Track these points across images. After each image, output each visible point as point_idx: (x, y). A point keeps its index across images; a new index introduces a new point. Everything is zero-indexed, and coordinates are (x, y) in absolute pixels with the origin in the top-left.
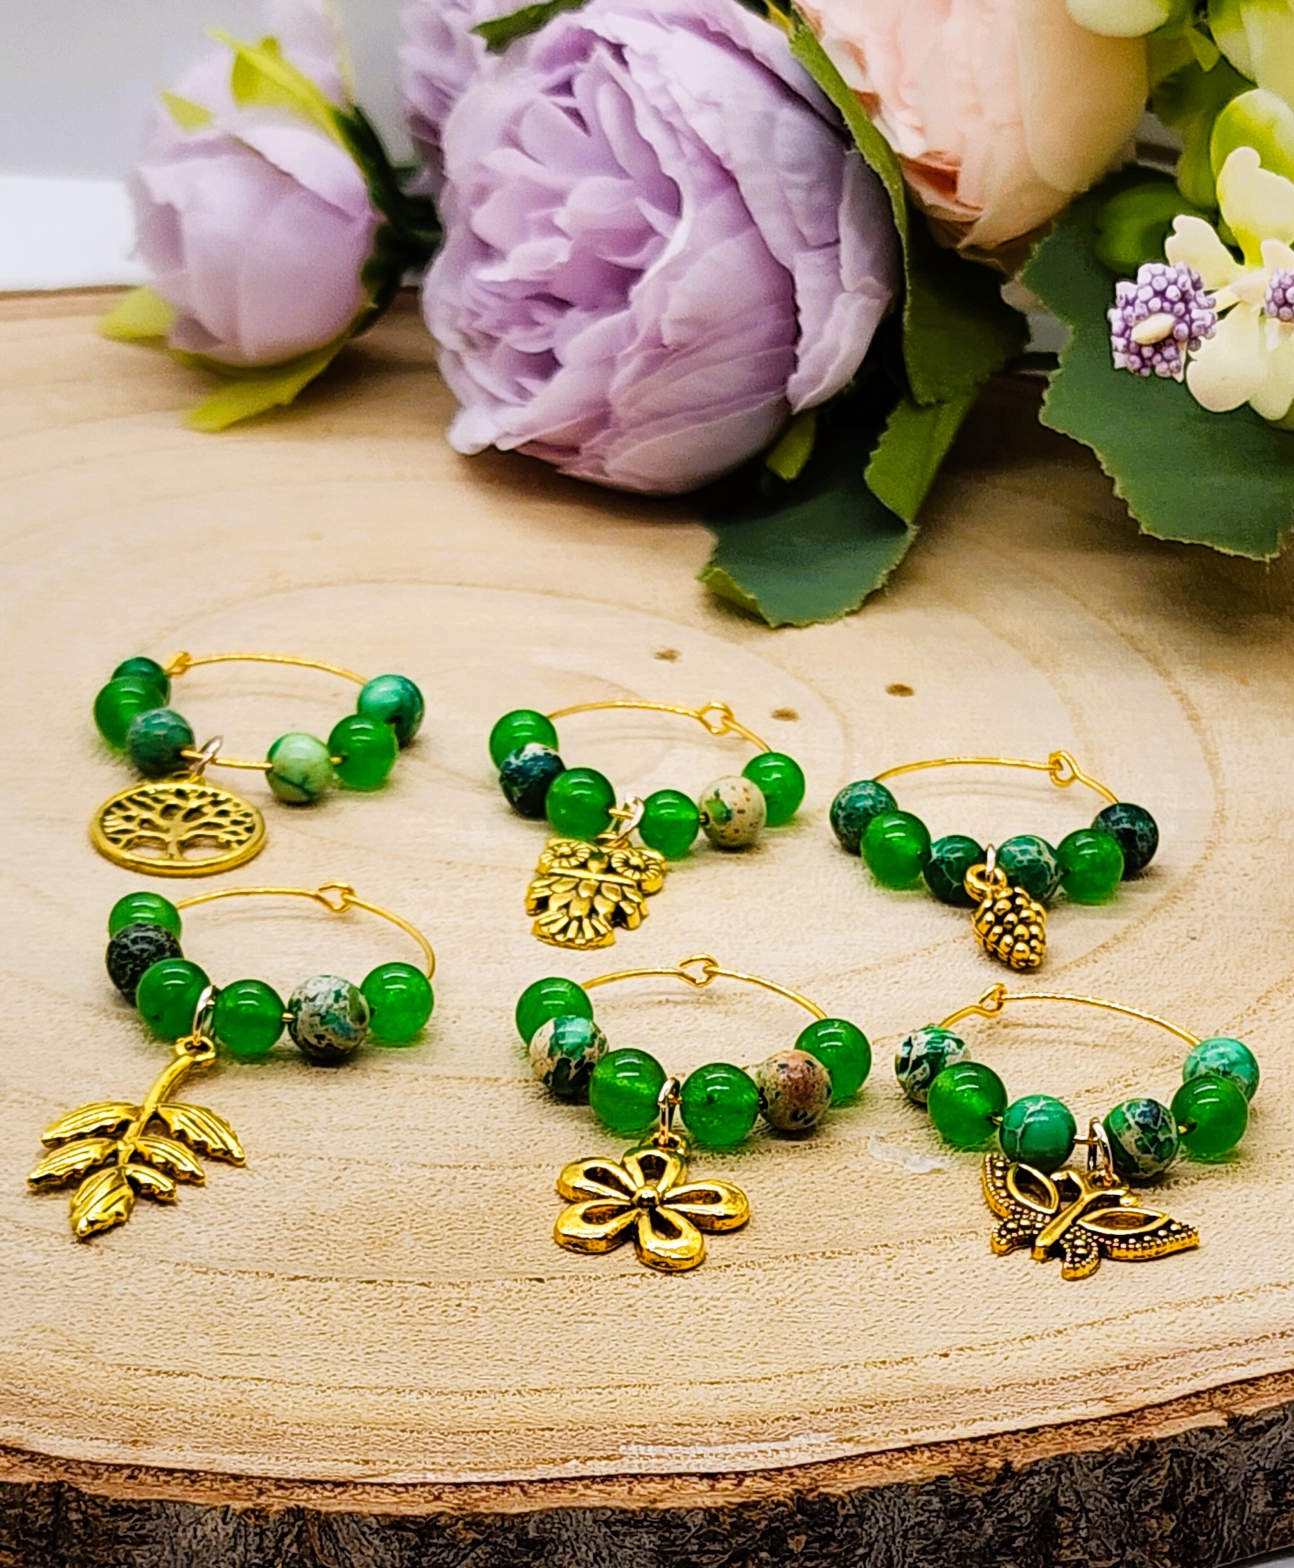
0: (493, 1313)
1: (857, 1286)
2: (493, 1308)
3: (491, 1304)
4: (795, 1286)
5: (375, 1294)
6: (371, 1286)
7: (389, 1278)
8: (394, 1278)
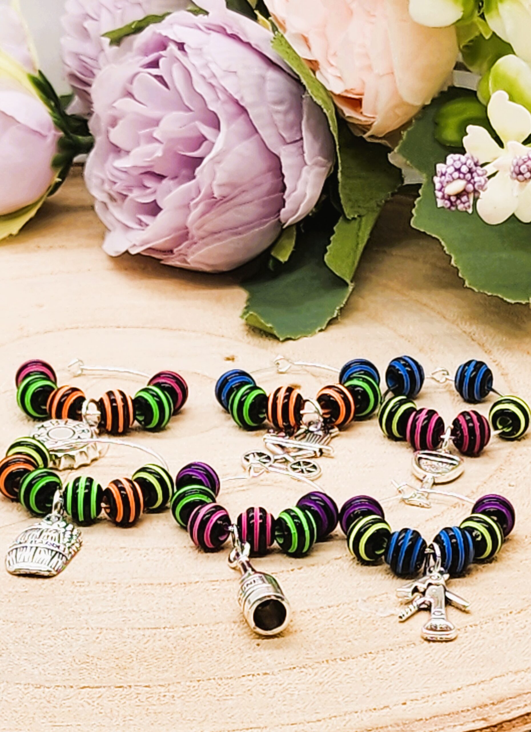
0: (183, 698)
1: (358, 674)
2: (182, 696)
3: (181, 694)
4: (328, 676)
5: (123, 693)
6: (121, 689)
7: (129, 684)
8: (132, 684)
